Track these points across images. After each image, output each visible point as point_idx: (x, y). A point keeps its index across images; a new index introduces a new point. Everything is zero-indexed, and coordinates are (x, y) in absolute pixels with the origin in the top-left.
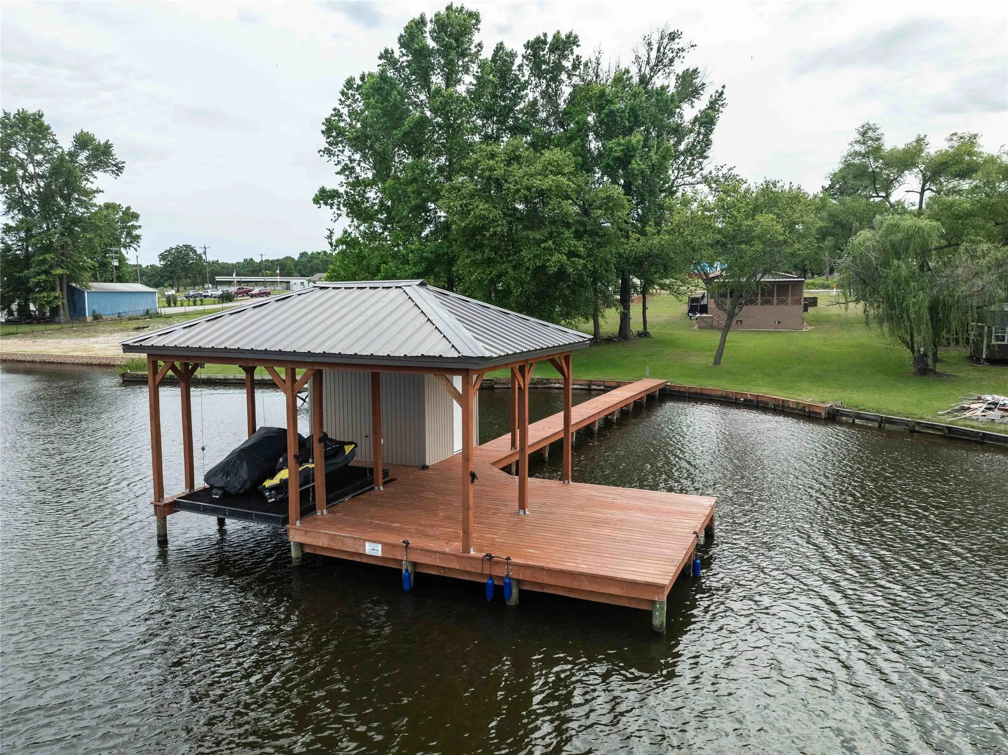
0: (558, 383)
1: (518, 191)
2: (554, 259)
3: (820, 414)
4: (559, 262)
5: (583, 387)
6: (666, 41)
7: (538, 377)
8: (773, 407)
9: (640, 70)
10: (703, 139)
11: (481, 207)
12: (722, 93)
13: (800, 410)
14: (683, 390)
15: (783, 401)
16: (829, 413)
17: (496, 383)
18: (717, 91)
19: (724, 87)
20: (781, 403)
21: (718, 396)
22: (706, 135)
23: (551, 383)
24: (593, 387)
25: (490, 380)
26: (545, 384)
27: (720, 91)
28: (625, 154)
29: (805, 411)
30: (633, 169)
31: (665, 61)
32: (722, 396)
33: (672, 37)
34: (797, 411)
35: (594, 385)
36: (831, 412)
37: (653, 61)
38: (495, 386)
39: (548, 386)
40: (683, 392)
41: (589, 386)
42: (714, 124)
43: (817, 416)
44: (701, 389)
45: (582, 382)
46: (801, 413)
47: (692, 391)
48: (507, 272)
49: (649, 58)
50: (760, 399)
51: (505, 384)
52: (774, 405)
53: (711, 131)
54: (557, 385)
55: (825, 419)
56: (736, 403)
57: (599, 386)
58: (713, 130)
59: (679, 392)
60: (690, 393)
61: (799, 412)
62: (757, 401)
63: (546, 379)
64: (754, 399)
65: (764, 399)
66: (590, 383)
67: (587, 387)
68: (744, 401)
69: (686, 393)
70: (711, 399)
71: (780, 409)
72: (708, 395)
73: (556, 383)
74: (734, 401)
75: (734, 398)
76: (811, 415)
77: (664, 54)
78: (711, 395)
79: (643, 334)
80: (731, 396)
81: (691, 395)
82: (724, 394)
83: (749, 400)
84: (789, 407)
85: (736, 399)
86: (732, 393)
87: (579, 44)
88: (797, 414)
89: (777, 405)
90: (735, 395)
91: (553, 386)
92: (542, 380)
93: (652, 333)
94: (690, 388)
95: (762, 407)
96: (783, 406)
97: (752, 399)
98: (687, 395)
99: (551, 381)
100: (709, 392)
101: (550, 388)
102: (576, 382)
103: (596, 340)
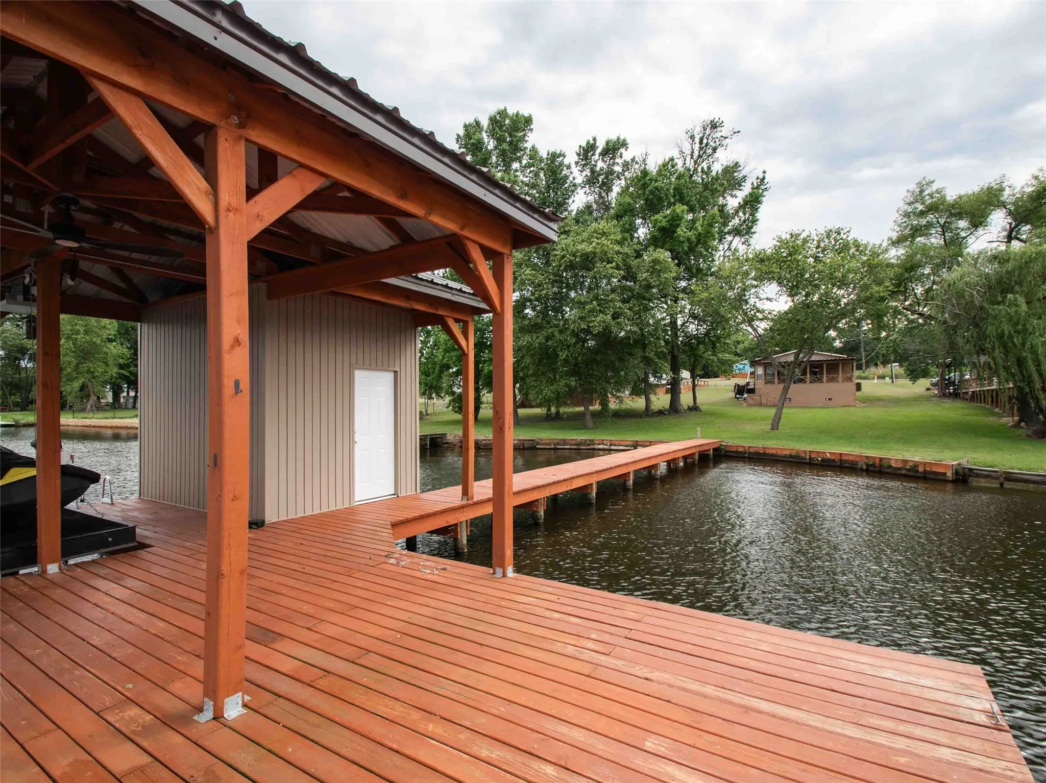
1: (564, 257)
2: (598, 319)
3: (945, 474)
4: (604, 322)
5: (628, 448)
6: (708, 131)
8: (864, 467)
9: (685, 164)
10: (749, 218)
11: (527, 272)
12: (764, 178)
13: (908, 470)
14: (741, 449)
15: (881, 459)
16: (957, 473)
18: (758, 178)
19: (764, 172)
20: (877, 462)
21: (785, 456)
22: (752, 215)
25: (531, 440)
26: (589, 445)
27: (761, 177)
28: (671, 225)
29: (917, 471)
30: (679, 236)
31: (708, 151)
32: (791, 456)
33: (714, 126)
34: (904, 472)
36: (961, 471)
37: (696, 153)
38: (537, 447)
39: (591, 447)
40: (741, 452)
42: (759, 202)
43: (940, 477)
44: (764, 448)
45: (628, 443)
46: (911, 473)
47: (752, 450)
48: (554, 336)
49: (692, 152)
50: (844, 458)
51: (547, 444)
53: (757, 210)
54: (601, 447)
55: (953, 481)
56: (810, 464)
58: (758, 208)
59: (737, 452)
60: (750, 453)
61: (907, 473)
62: (841, 460)
63: (590, 440)
64: (837, 458)
65: (851, 458)
66: (636, 444)
68: (822, 461)
69: (745, 453)
70: (777, 460)
71: (876, 469)
72: (772, 455)
73: (600, 444)
74: (808, 461)
75: (808, 457)
76: (928, 476)
77: (707, 144)
78: (776, 455)
79: (694, 408)
80: (804, 455)
81: (751, 456)
82: (794, 453)
83: (829, 460)
84: (890, 467)
85: (811, 459)
86: (805, 452)
87: (627, 148)
88: (905, 476)
89: (871, 465)
90: (808, 454)
91: (597, 447)
92: (586, 440)
93: (702, 408)
94: (749, 447)
95: (848, 467)
96: (881, 466)
97: (833, 458)
98: (747, 455)
99: (595, 442)
100: (773, 452)
101: (594, 449)
102: (621, 443)
103: (648, 413)
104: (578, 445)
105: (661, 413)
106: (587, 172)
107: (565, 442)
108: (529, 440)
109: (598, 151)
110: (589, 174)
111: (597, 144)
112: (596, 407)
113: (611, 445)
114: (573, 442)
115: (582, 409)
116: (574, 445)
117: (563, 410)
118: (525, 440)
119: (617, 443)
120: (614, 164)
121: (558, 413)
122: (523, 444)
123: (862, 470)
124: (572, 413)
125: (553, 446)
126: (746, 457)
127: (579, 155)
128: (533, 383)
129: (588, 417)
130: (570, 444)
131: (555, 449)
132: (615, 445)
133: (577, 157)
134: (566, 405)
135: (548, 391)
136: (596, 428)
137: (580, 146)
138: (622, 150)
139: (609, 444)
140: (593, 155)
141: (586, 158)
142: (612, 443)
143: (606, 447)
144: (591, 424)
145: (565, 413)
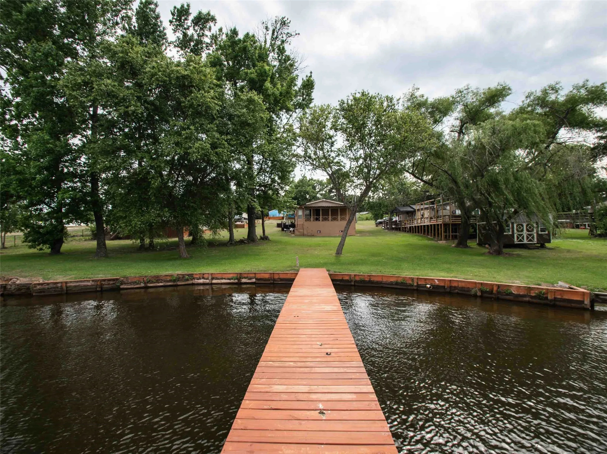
0: (204, 278)
3: (582, 302)
5: (232, 281)
6: (279, 26)
7: (180, 272)
8: (479, 294)
13: (533, 297)
14: (347, 278)
15: (498, 286)
17: (122, 283)
19: (311, 73)
21: (391, 283)
23: (194, 279)
24: (244, 280)
25: (113, 280)
26: (187, 280)
29: (545, 299)
32: (397, 284)
33: (284, 22)
34: (527, 299)
35: (245, 278)
38: (122, 287)
39: (190, 282)
40: (347, 281)
41: (239, 279)
43: (574, 305)
44: (370, 276)
45: (231, 276)
46: (537, 300)
47: (357, 278)
50: (453, 284)
51: (135, 283)
52: (482, 292)
54: (201, 281)
56: (417, 291)
57: (250, 279)
59: (343, 280)
60: (356, 281)
61: (532, 300)
62: (450, 287)
63: (188, 275)
64: (446, 285)
65: (461, 285)
66: (240, 276)
67: (236, 281)
68: (430, 287)
69: (351, 281)
70: (382, 287)
71: (493, 296)
72: (377, 282)
73: (200, 279)
74: (415, 288)
75: (415, 284)
76: (557, 303)
77: (277, 38)
78: (381, 283)
79: (265, 238)
80: (411, 282)
81: (356, 284)
82: (400, 280)
83: (438, 287)
84: (511, 294)
85: (418, 285)
86: (412, 279)
87: (216, 23)
88: (529, 303)
89: (486, 292)
90: (415, 281)
91: (196, 281)
92: (184, 276)
93: (270, 237)
94: (355, 275)
95: (458, 293)
96: (498, 293)
97: (442, 284)
98: (353, 283)
99: (195, 276)
100: (379, 279)
101: (193, 284)
102: (224, 276)
103: (231, 242)
104: (174, 281)
105: (242, 242)
106: (180, 35)
107: (158, 279)
108: (109, 280)
109: (191, 18)
110: (181, 37)
111: (191, 11)
112: (187, 238)
113: (213, 279)
114: (169, 278)
115: (177, 239)
116: (170, 281)
117: (157, 241)
118: (104, 280)
119: (219, 276)
120: (203, 35)
121: (151, 244)
122: (102, 284)
123: (475, 296)
124: (166, 243)
125: (142, 285)
126: (352, 285)
127: (173, 14)
128: (121, 214)
129: (183, 248)
130: (165, 281)
131: (146, 288)
132: (217, 279)
133: (172, 16)
134: (159, 236)
135: (137, 222)
136: (191, 257)
137: (175, 7)
138: (211, 24)
139: (210, 278)
140: (186, 19)
141: (180, 20)
142: (214, 276)
143: (207, 281)
144: (185, 255)
145: (158, 244)
